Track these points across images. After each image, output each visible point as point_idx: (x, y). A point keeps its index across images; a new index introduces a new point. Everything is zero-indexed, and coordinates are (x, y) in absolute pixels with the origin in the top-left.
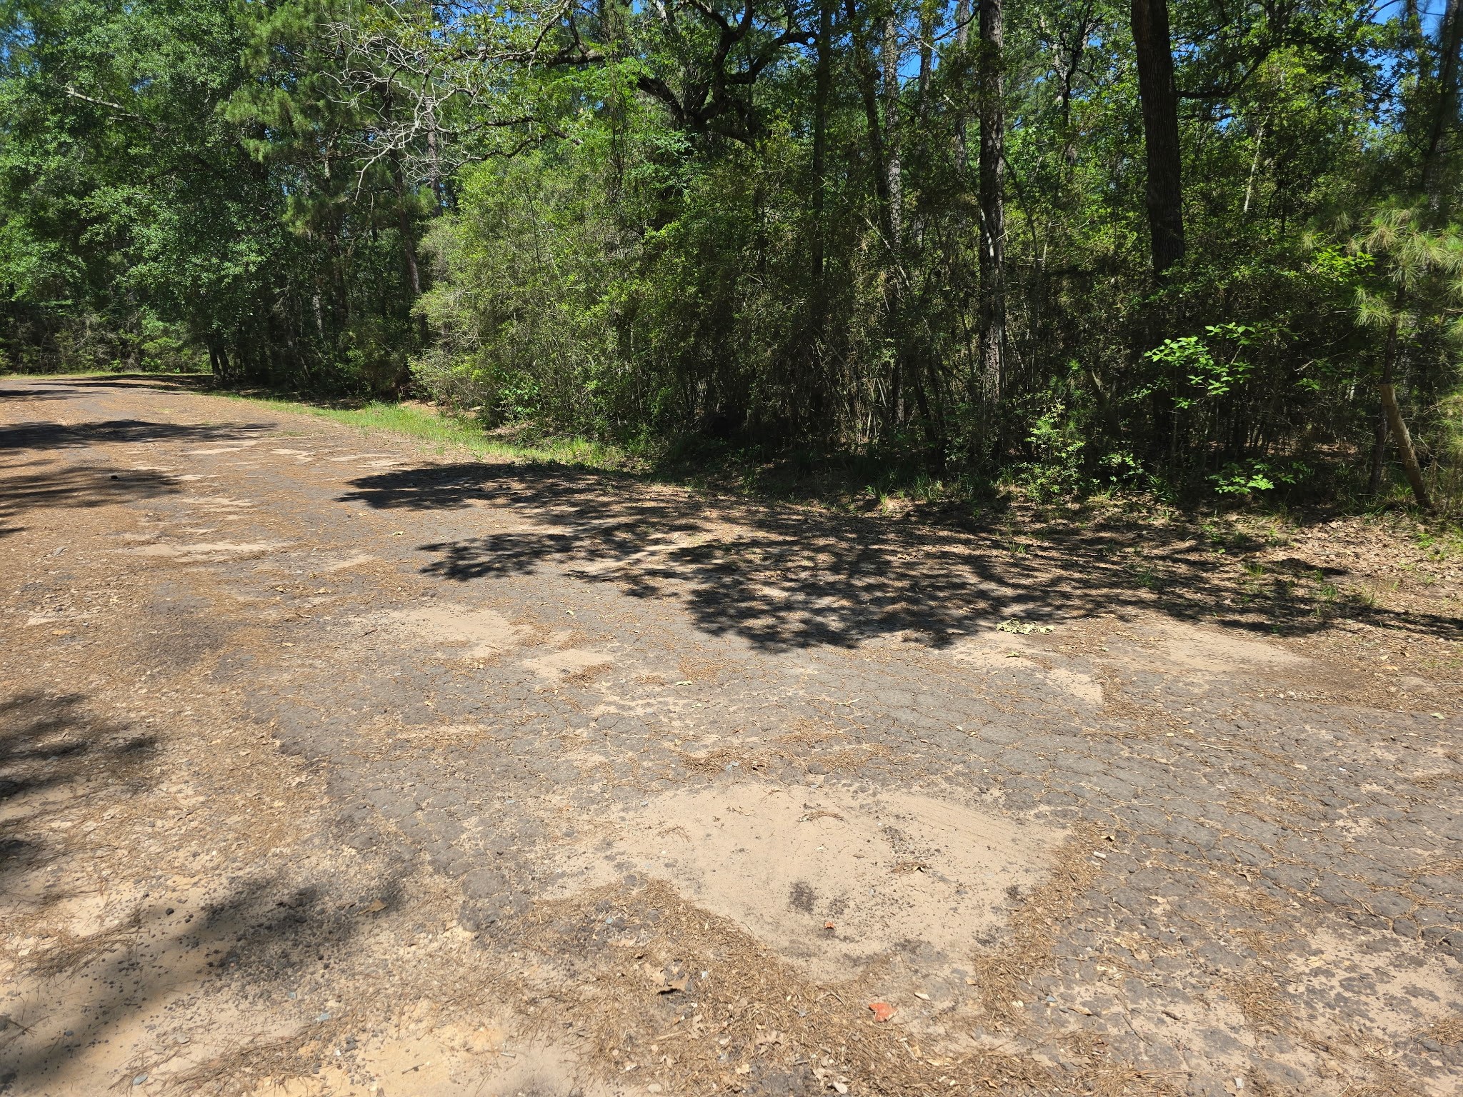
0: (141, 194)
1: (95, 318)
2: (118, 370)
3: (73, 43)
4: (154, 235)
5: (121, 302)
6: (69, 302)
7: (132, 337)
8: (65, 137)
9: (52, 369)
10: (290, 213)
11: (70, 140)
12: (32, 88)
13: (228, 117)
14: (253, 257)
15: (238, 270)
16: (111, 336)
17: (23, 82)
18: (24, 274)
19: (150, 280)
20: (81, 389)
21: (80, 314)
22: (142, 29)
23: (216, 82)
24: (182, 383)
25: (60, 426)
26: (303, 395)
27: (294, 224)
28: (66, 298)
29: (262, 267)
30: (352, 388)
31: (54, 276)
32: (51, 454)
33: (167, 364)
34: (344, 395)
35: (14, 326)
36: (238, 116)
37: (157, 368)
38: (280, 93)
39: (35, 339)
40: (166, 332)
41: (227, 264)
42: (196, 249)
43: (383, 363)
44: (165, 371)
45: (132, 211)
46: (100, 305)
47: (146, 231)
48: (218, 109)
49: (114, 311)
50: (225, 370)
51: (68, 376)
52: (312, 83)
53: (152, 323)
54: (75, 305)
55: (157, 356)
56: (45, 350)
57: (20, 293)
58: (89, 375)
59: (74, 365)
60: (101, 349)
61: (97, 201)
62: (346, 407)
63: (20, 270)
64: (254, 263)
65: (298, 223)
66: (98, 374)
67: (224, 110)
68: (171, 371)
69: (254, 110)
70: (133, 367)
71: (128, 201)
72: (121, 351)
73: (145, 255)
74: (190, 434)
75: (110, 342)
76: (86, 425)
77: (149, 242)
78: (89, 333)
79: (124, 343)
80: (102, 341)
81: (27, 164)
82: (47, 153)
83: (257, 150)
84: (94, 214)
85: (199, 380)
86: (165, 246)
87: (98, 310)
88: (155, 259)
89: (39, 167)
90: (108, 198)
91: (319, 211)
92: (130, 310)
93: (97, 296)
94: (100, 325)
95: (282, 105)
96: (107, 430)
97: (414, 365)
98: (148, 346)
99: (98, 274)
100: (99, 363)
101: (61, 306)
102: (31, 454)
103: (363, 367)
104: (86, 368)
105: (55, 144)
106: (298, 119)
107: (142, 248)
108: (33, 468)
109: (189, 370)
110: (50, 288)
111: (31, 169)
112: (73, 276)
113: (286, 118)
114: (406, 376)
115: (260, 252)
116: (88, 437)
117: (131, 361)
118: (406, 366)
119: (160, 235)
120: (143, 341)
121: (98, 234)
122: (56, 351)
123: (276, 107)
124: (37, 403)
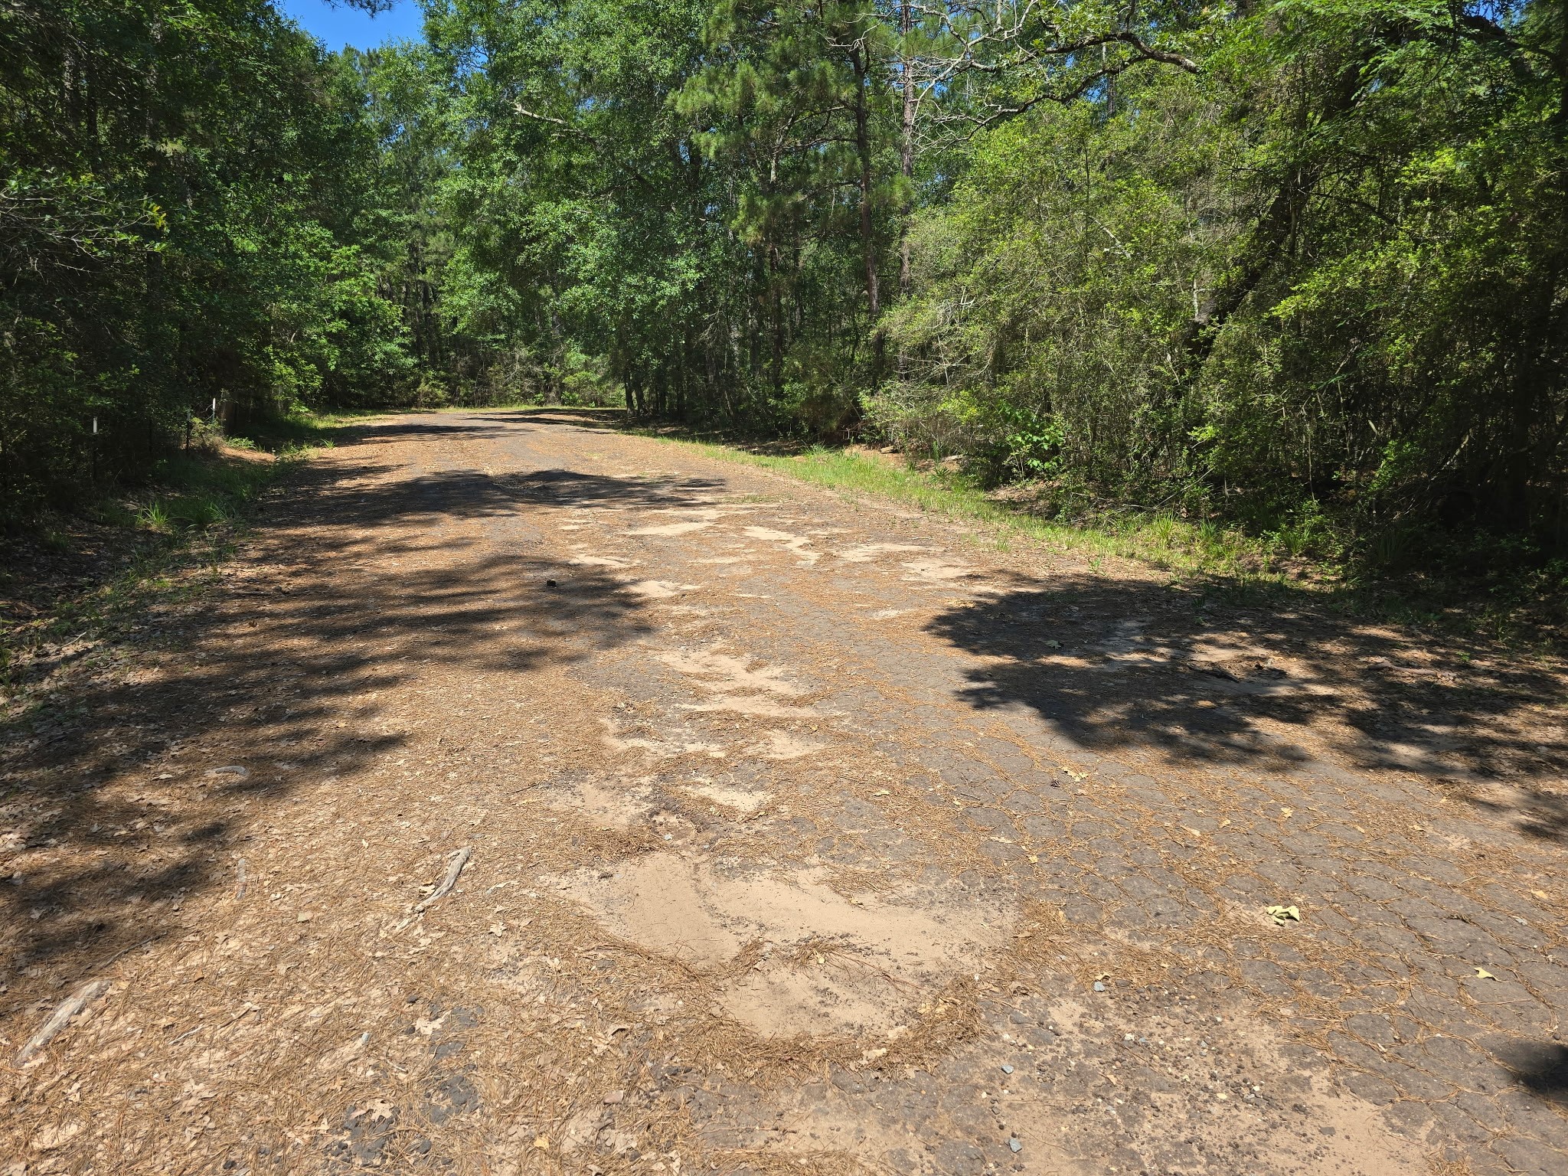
0: (581, 209)
1: (523, 352)
2: (541, 403)
3: (524, 48)
4: (589, 254)
5: (547, 337)
6: (503, 336)
7: (555, 371)
8: (511, 156)
9: (484, 402)
10: (741, 216)
11: (514, 159)
12: (482, 105)
13: (679, 109)
14: (692, 274)
15: (675, 290)
16: (537, 369)
17: (474, 99)
18: (465, 308)
19: (583, 305)
20: (509, 425)
21: (511, 349)
22: (596, 15)
23: (668, 67)
24: (599, 418)
25: (486, 476)
26: (726, 435)
27: (744, 230)
28: (500, 333)
29: (700, 286)
30: (784, 429)
31: (492, 309)
32: (471, 526)
33: (583, 397)
34: (774, 436)
35: (455, 361)
36: (690, 106)
37: (574, 402)
38: (743, 68)
39: (471, 373)
40: (586, 366)
41: (664, 284)
42: (632, 269)
43: (827, 397)
44: (582, 404)
45: (570, 228)
46: (528, 339)
47: (583, 249)
48: (668, 102)
49: (541, 345)
50: (640, 405)
51: (498, 410)
52: (783, 50)
53: (576, 356)
54: (508, 339)
55: (577, 389)
56: (479, 384)
57: (461, 326)
58: (515, 408)
59: (503, 399)
60: (528, 383)
61: (537, 218)
62: (780, 452)
63: (463, 303)
64: (691, 281)
65: (750, 229)
66: (523, 408)
67: (675, 101)
68: (587, 405)
69: (710, 98)
70: (553, 402)
71: (568, 218)
72: (544, 385)
73: (581, 276)
74: (631, 494)
75: (535, 376)
76: (513, 476)
77: (585, 262)
78: (518, 367)
79: (547, 377)
80: (529, 375)
81: (473, 187)
82: (492, 174)
83: (708, 145)
84: (533, 233)
85: (615, 415)
86: (601, 266)
87: (527, 344)
88: (590, 281)
89: (484, 189)
90: (549, 214)
91: (773, 214)
92: (556, 344)
93: (527, 330)
94: (528, 359)
95: (746, 82)
96: (536, 484)
97: (866, 401)
98: (569, 380)
99: (530, 307)
100: (525, 397)
101: (496, 341)
102: (449, 526)
103: (803, 404)
104: (513, 402)
105: (500, 164)
106: (763, 98)
107: (577, 270)
108: (446, 553)
109: (603, 404)
110: (488, 322)
111: (478, 193)
112: (508, 310)
113: (748, 100)
114: (855, 414)
115: (699, 268)
116: (515, 496)
117: (552, 394)
118: (856, 403)
119: (598, 254)
120: (564, 375)
121: (535, 254)
122: (488, 385)
123: (738, 88)
124: (465, 443)
